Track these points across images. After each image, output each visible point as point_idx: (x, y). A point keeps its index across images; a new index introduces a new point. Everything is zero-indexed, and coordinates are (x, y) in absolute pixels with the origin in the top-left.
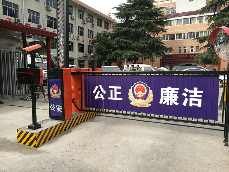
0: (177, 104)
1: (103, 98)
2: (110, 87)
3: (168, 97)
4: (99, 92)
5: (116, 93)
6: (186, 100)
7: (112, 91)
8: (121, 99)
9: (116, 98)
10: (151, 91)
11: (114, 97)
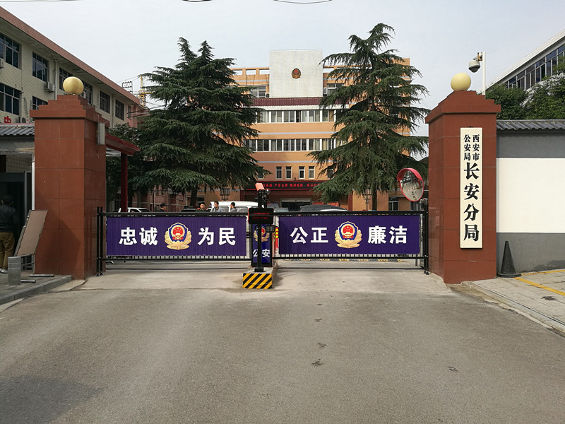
0: (384, 242)
1: (304, 242)
2: (313, 229)
3: (376, 236)
4: (298, 235)
5: (320, 235)
6: (393, 237)
7: (315, 234)
8: (327, 241)
9: (320, 241)
10: (359, 231)
11: (317, 239)
